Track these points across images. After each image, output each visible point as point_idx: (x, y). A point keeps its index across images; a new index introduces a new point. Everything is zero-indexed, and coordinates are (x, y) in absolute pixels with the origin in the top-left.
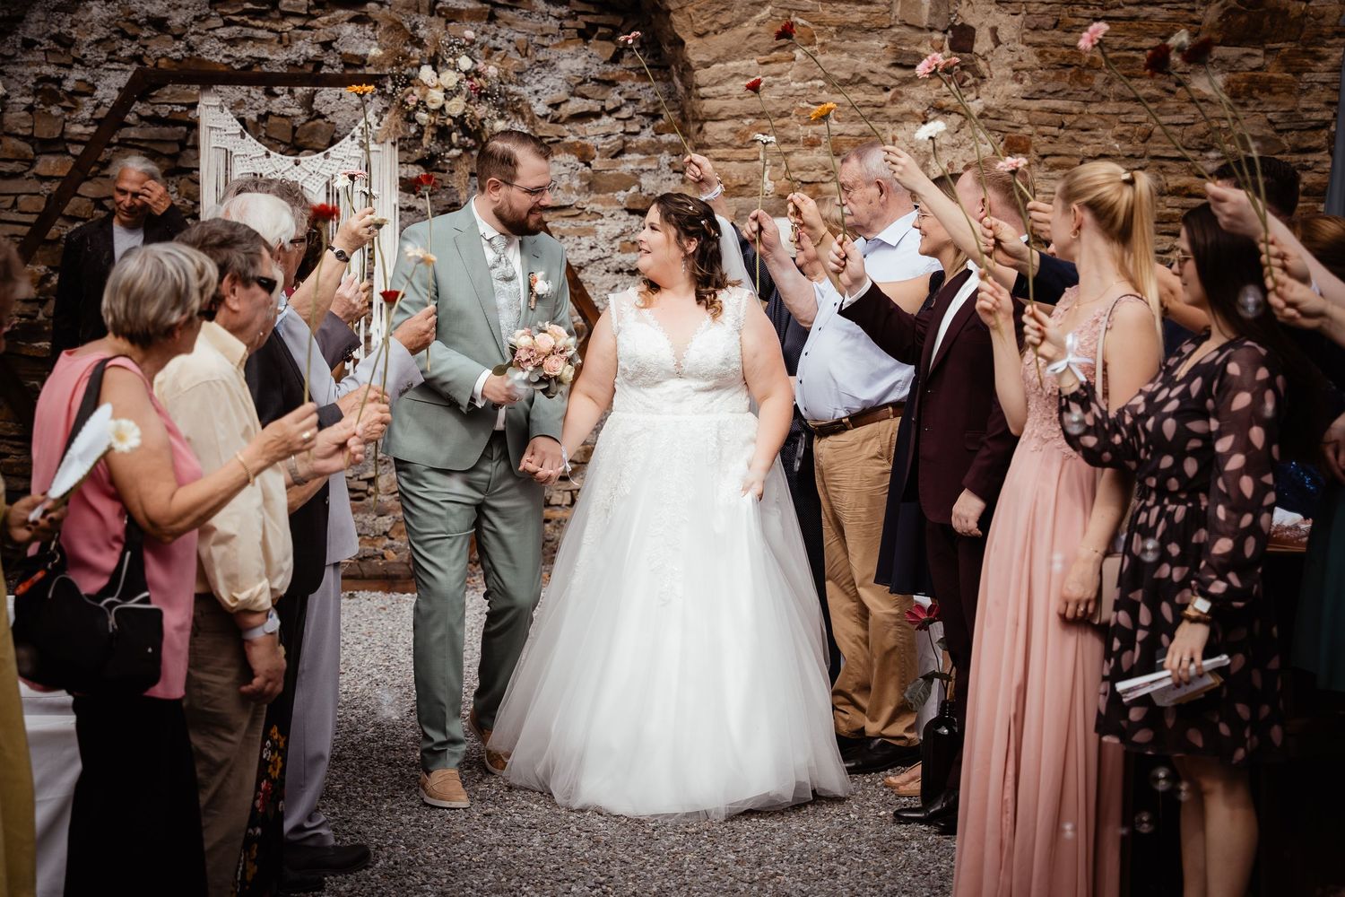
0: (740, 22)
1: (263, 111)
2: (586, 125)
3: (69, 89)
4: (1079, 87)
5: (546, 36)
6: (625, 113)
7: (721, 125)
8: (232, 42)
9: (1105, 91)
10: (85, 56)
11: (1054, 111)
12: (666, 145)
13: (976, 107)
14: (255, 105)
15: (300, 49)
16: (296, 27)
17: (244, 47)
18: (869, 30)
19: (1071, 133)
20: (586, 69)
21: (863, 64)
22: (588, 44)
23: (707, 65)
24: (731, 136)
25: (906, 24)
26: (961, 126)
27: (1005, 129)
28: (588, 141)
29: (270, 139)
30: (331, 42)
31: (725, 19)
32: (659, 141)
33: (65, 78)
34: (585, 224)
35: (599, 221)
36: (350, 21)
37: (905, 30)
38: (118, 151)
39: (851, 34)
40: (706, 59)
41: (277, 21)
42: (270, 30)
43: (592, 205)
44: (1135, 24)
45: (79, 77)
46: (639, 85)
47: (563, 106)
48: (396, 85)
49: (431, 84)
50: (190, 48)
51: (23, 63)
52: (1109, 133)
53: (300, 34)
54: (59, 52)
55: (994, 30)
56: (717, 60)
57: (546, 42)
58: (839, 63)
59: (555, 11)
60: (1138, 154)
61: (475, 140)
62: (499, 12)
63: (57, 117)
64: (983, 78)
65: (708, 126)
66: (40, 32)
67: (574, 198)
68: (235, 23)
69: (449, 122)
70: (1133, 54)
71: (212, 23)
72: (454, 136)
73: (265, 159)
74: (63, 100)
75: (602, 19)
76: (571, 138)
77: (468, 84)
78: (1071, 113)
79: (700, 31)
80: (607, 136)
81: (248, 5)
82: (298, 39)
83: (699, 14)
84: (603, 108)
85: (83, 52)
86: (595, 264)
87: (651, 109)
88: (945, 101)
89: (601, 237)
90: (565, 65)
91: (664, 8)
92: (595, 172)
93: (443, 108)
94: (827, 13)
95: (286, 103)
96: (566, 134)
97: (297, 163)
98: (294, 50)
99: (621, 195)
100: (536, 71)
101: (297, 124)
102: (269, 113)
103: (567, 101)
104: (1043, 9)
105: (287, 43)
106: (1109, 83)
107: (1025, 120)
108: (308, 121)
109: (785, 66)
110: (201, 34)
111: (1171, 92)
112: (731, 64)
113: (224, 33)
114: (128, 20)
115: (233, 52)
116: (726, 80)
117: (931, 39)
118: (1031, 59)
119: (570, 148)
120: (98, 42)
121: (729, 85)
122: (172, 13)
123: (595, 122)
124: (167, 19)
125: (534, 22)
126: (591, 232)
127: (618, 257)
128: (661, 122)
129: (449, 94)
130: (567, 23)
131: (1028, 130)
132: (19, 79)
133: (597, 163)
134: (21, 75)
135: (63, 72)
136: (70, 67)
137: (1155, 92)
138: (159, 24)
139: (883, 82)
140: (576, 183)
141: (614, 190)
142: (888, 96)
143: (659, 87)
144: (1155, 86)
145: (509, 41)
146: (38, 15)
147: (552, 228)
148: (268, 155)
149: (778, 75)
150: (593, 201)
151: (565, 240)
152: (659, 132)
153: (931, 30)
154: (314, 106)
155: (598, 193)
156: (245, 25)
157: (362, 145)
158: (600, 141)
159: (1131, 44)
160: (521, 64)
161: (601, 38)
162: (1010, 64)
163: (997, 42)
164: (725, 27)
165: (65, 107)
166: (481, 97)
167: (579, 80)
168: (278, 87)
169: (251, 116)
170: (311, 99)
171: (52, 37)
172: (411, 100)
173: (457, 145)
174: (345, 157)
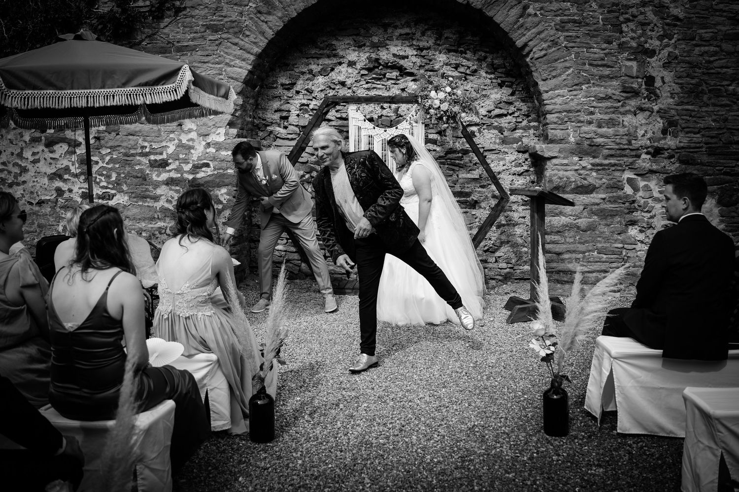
0: (560, 75)
1: (380, 115)
2: (501, 119)
3: (311, 108)
4: (698, 100)
5: (486, 85)
6: (516, 115)
7: (553, 115)
8: (368, 89)
9: (708, 102)
11: (687, 110)
12: (532, 127)
13: (656, 108)
14: (377, 113)
15: (393, 91)
16: (392, 84)
17: (373, 91)
18: (612, 78)
19: (694, 119)
20: (501, 98)
21: (610, 91)
22: (502, 89)
23: (547, 92)
24: (557, 119)
25: (627, 76)
26: (650, 116)
27: (668, 117)
28: (502, 125)
29: (383, 125)
30: (405, 88)
31: (554, 74)
32: (530, 125)
33: (310, 104)
34: (501, 156)
35: (506, 155)
36: (412, 81)
37: (626, 78)
39: (605, 80)
40: (547, 89)
41: (385, 82)
42: (383, 85)
44: (720, 76)
45: (315, 104)
46: (522, 104)
47: (492, 112)
48: (422, 99)
49: (435, 98)
50: (354, 92)
51: (296, 99)
52: (710, 119)
53: (393, 86)
54: (308, 95)
55: (662, 78)
56: (551, 90)
57: (486, 88)
58: (600, 91)
59: (489, 76)
60: (722, 127)
61: (453, 120)
62: (468, 77)
63: (307, 118)
64: (658, 97)
65: (548, 116)
66: (302, 88)
67: (497, 146)
68: (370, 83)
69: (442, 112)
70: (719, 87)
71: (361, 83)
72: (444, 119)
74: (309, 112)
75: (507, 79)
76: (496, 124)
77: (450, 98)
78: (694, 111)
79: (544, 78)
80: (509, 123)
81: (374, 76)
82: (393, 88)
83: (543, 72)
84: (508, 113)
85: (316, 95)
86: (505, 171)
87: (526, 113)
88: (643, 106)
89: (507, 161)
90: (492, 96)
91: (530, 71)
92: (505, 137)
93: (439, 107)
94: (595, 71)
95: (388, 111)
96: (494, 122)
97: (385, 131)
98: (391, 92)
99: (515, 145)
100: (482, 98)
101: (392, 119)
102: (382, 115)
103: (494, 110)
104: (682, 70)
105: (388, 89)
106: (710, 99)
107: (676, 114)
108: (397, 118)
109: (578, 92)
110: (358, 87)
111: (735, 103)
112: (556, 91)
113: (366, 86)
114: (332, 83)
115: (369, 93)
116: (555, 98)
117: (637, 81)
118: (677, 89)
119: (495, 128)
120: (322, 91)
121: (556, 100)
122: (347, 80)
123: (505, 118)
124: (345, 82)
125: (481, 80)
126: (504, 159)
127: (514, 169)
128: (530, 118)
129: (442, 101)
130: (494, 81)
131: (677, 118)
132: (294, 105)
133: (506, 133)
134: (295, 103)
135: (309, 102)
136: (312, 100)
137: (728, 102)
138: (343, 84)
139: (618, 98)
140: (498, 141)
141: (512, 144)
142: (620, 104)
143: (530, 104)
144: (729, 100)
145: (472, 88)
146: (300, 82)
147: (487, 158)
148: (374, 128)
149: (576, 95)
150: (504, 148)
152: (529, 122)
153: (637, 77)
154: (399, 113)
155: (505, 145)
156: (373, 83)
157: (410, 124)
158: (507, 125)
159: (718, 83)
160: (476, 96)
161: (507, 86)
162: (669, 91)
163: (664, 83)
164: (554, 77)
165: (310, 115)
166: (455, 103)
167: (499, 102)
168: (385, 105)
169: (375, 117)
170: (397, 109)
171: (305, 90)
172: (427, 105)
173: (445, 122)
174: (404, 128)
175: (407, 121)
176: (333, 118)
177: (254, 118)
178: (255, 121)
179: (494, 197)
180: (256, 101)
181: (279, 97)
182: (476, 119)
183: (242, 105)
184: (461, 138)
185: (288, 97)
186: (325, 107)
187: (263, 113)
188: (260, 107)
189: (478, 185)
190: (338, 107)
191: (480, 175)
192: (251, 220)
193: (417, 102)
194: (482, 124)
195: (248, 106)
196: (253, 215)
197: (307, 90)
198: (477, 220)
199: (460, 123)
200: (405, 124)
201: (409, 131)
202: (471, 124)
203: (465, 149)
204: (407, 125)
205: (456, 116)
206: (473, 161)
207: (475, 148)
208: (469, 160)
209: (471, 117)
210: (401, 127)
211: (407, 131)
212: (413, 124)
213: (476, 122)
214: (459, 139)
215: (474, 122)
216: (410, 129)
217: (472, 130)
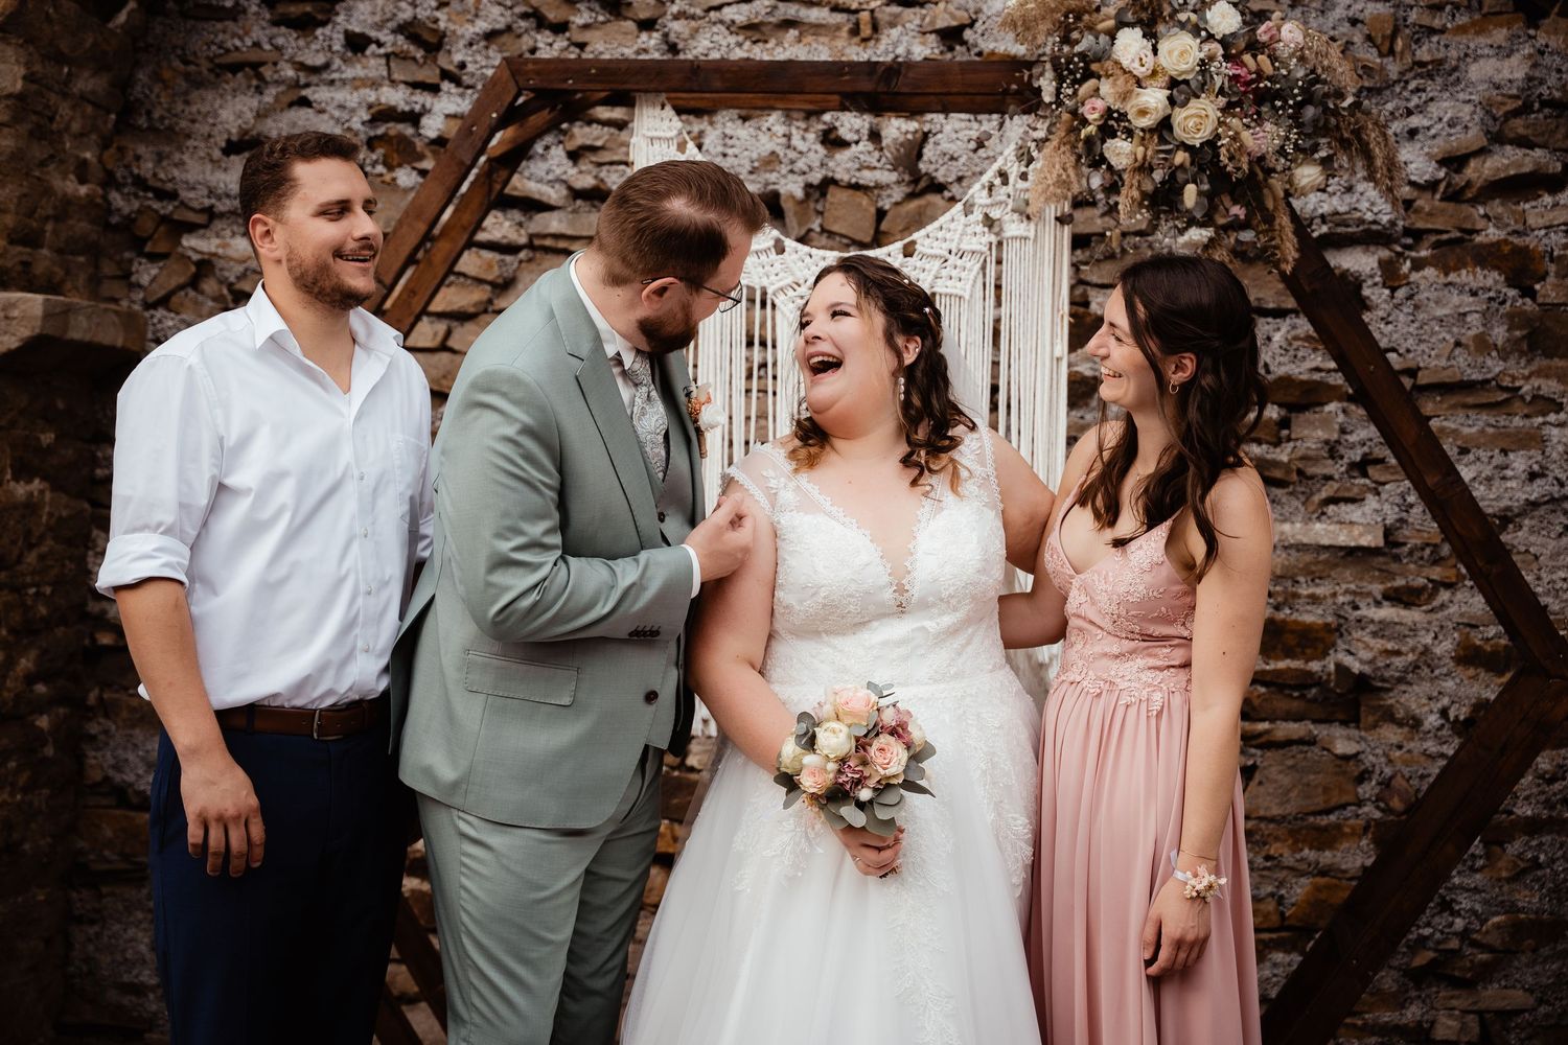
1: (816, 177)
2: (1527, 206)
3: (432, 134)
8: (753, 30)
10: (462, 66)
14: (801, 165)
15: (895, 44)
17: (779, 43)
20: (1529, 79)
22: (1537, 28)
28: (1530, 241)
29: (831, 234)
30: (961, 28)
33: (425, 111)
34: (1517, 421)
35: (1552, 417)
38: (530, 260)
42: (837, 8)
43: (1536, 382)
45: (452, 109)
47: (1473, 163)
48: (1060, 79)
49: (1140, 71)
50: (673, 48)
51: (344, 82)
53: (897, 16)
54: (414, 59)
57: (1439, 20)
61: (1247, 205)
63: (406, 191)
66: (377, 18)
67: (1495, 366)
69: (1181, 157)
72: (1190, 194)
73: (773, 255)
74: (421, 157)
76: (1493, 233)
77: (1229, 69)
82: (892, 25)
85: (458, 58)
86: (1542, 511)
89: (1555, 452)
90: (1476, 71)
92: (1549, 308)
93: (1165, 125)
95: (863, 159)
96: (1480, 224)
98: (882, 47)
100: (1412, 85)
101: (885, 201)
102: (829, 182)
103: (1482, 152)
105: (866, 31)
108: (911, 196)
110: (693, 17)
113: (742, 14)
115: (757, 48)
119: (1487, 257)
120: (491, 36)
123: (1548, 199)
126: (1534, 440)
129: (1179, 90)
132: (337, 113)
133: (1548, 290)
134: (341, 107)
135: (421, 99)
136: (434, 89)
140: (1499, 333)
145: (1354, 22)
147: (1442, 430)
148: (780, 249)
150: (1538, 373)
151: (1471, 457)
154: (923, 167)
155: (1549, 355)
157: (989, 222)
158: (1557, 239)
160: (1381, 69)
165: (423, 173)
166: (1262, 97)
167: (1511, 105)
168: (851, 123)
169: (791, 187)
170: (914, 149)
171: (403, 29)
172: (1093, 111)
173: (1198, 215)
174: (950, 252)
175: (968, 210)
176: (554, 195)
177: (109, 181)
178: (116, 198)
179: (1469, 656)
180: (123, 85)
181: (252, 70)
182: (1371, 204)
183: (20, 97)
184: (1279, 313)
185: (302, 67)
186: (502, 124)
187: (160, 158)
188: (142, 122)
189: (1377, 589)
190: (582, 134)
191: (1388, 532)
192: (80, 758)
193: (1029, 102)
194: (1407, 232)
195: (65, 110)
196: (93, 728)
197: (409, 30)
198: (1367, 790)
199: (1284, 220)
200: (961, 228)
201: (979, 265)
202: (1340, 234)
203: (1304, 377)
204: (969, 230)
205: (1266, 180)
206: (1346, 447)
207: (1372, 373)
208: (1327, 442)
209: (1343, 193)
210: (936, 244)
211: (968, 265)
212: (1006, 227)
213: (1375, 222)
214: (1270, 320)
215: (1361, 221)
216: (988, 260)
217: (1348, 270)
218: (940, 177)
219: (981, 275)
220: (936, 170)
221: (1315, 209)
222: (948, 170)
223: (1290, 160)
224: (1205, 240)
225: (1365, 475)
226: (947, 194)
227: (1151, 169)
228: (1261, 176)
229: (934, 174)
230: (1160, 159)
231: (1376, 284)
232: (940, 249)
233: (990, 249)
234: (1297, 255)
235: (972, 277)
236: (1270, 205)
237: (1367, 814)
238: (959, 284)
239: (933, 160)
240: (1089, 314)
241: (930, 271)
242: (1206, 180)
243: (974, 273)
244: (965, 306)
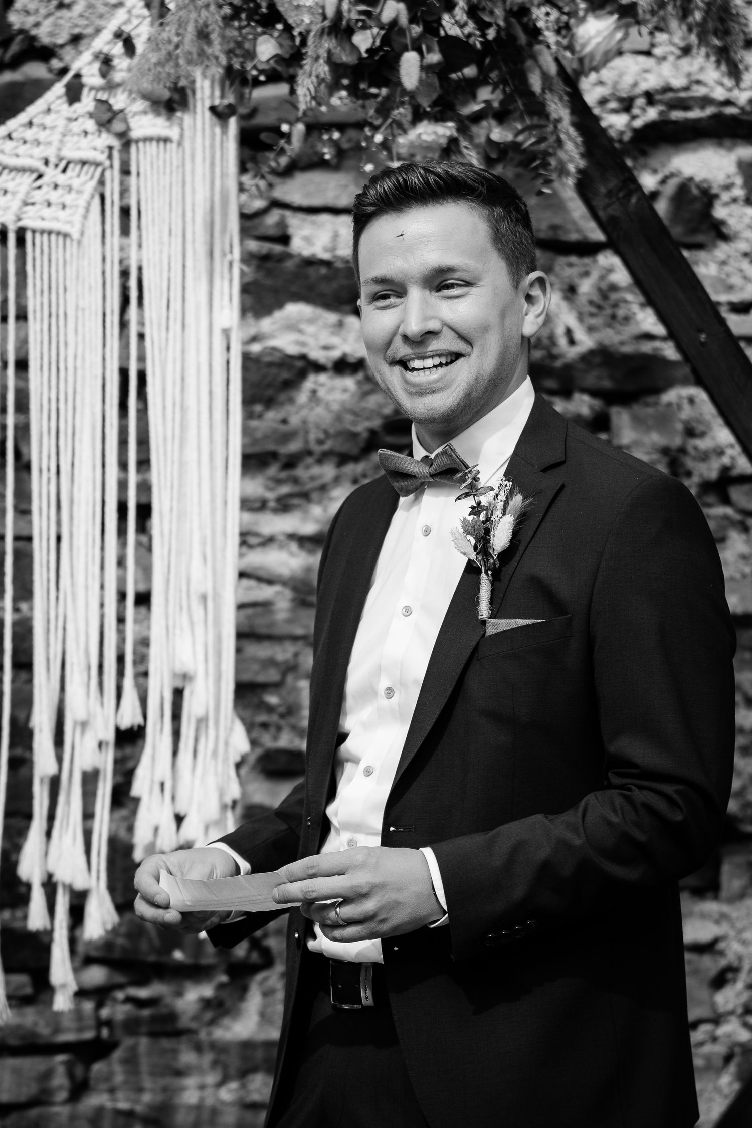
61: (503, 86)
72: (411, 68)
173: (425, 103)
174: (46, 163)
175: (74, 94)
200: (61, 123)
201: (94, 183)
202: (676, 123)
203: (627, 349)
204: (76, 127)
205: (530, 45)
206: (695, 459)
207: (703, 344)
208: (665, 451)
209: (679, 57)
210: (22, 149)
211: (76, 183)
212: (134, 123)
213: (728, 103)
214: (573, 259)
215: (706, 101)
216: (108, 174)
217: (691, 179)
218: (44, 34)
219: (97, 201)
220: (37, 25)
221: (635, 85)
222: (55, 25)
223: (568, 14)
224: (443, 142)
225: (726, 501)
226: (56, 64)
227: (350, 31)
228: (523, 38)
229: (34, 32)
230: (361, 12)
231: (735, 200)
232: (30, 157)
233: (110, 157)
234: (582, 164)
235: (82, 202)
236: (536, 82)
237: (729, 1036)
238: (62, 214)
239: (31, 6)
240: (289, 256)
241: (14, 193)
242: (436, 47)
243: (86, 196)
244: (72, 248)
